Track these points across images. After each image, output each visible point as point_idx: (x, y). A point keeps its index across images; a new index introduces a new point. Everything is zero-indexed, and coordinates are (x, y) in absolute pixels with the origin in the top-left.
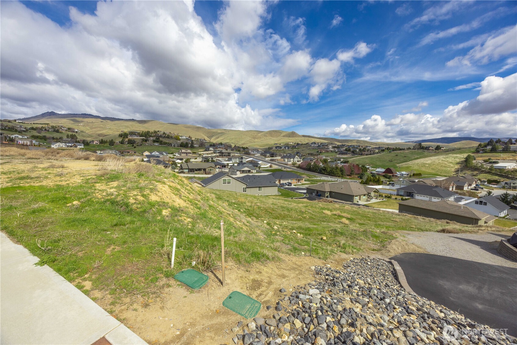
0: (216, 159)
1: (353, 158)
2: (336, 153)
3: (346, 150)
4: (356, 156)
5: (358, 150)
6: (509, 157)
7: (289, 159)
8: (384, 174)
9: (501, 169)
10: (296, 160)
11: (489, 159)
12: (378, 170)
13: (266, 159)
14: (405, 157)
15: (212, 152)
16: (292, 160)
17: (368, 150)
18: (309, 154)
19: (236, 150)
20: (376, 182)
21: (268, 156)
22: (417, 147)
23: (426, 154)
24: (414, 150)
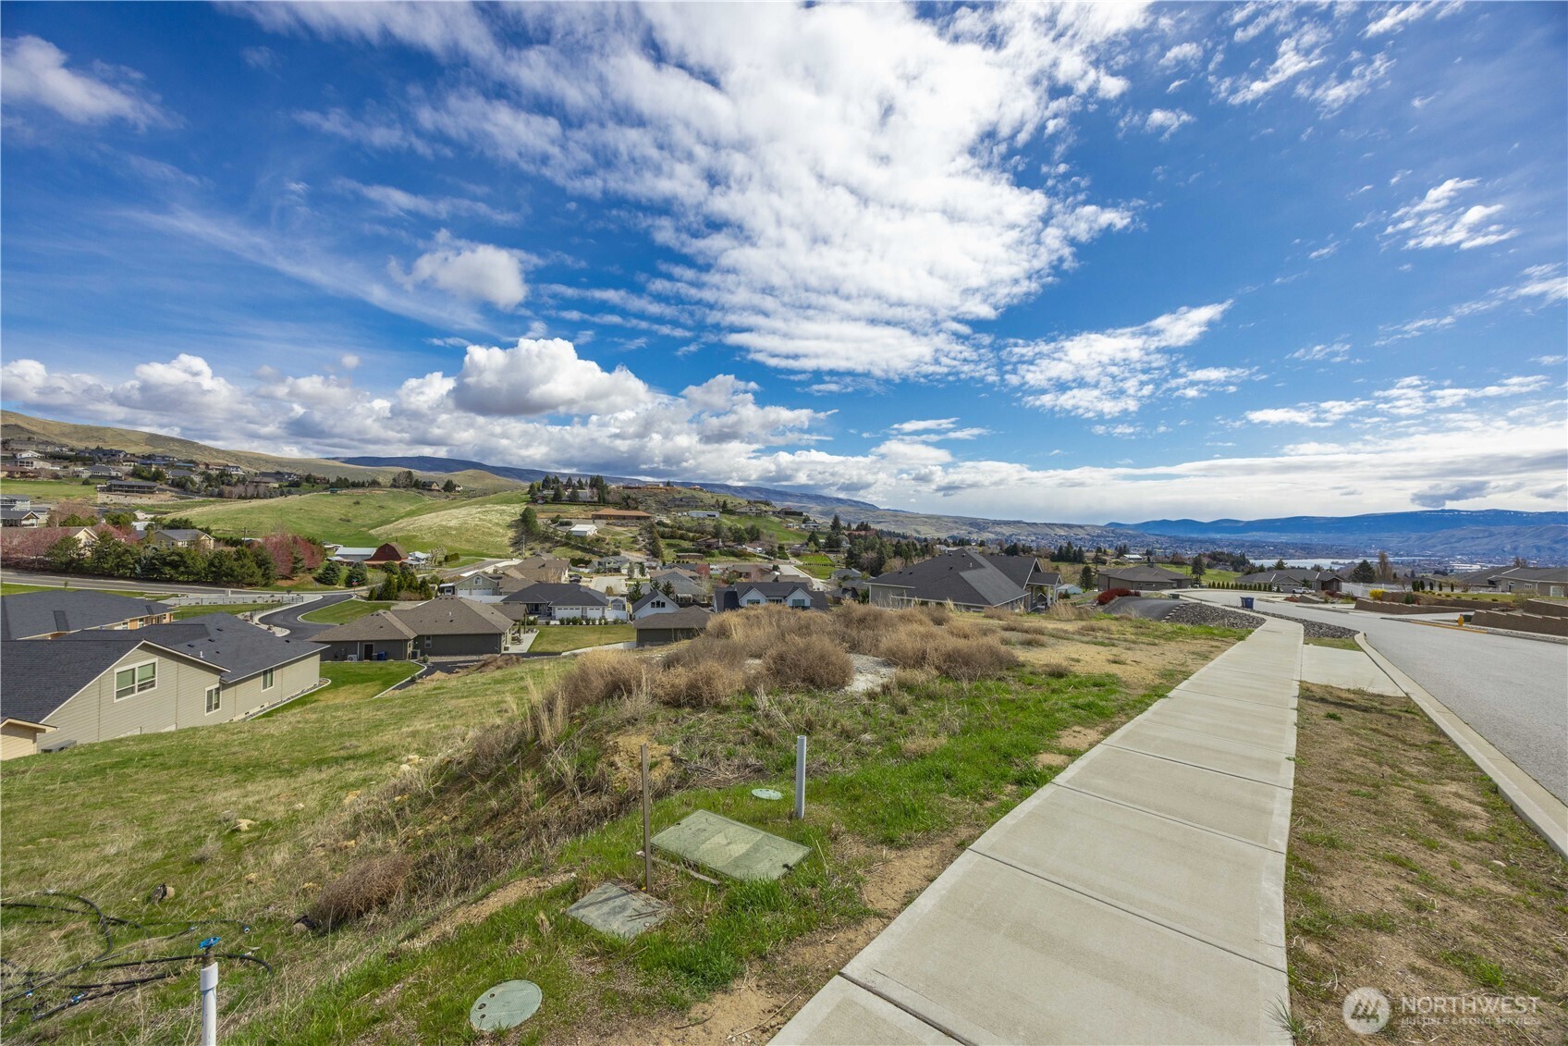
1: (191, 506)
3: (137, 474)
5: (197, 479)
6: (581, 513)
9: (582, 537)
11: (558, 517)
12: (343, 550)
14: (382, 507)
20: (416, 588)
22: (402, 481)
23: (427, 499)
24: (395, 490)
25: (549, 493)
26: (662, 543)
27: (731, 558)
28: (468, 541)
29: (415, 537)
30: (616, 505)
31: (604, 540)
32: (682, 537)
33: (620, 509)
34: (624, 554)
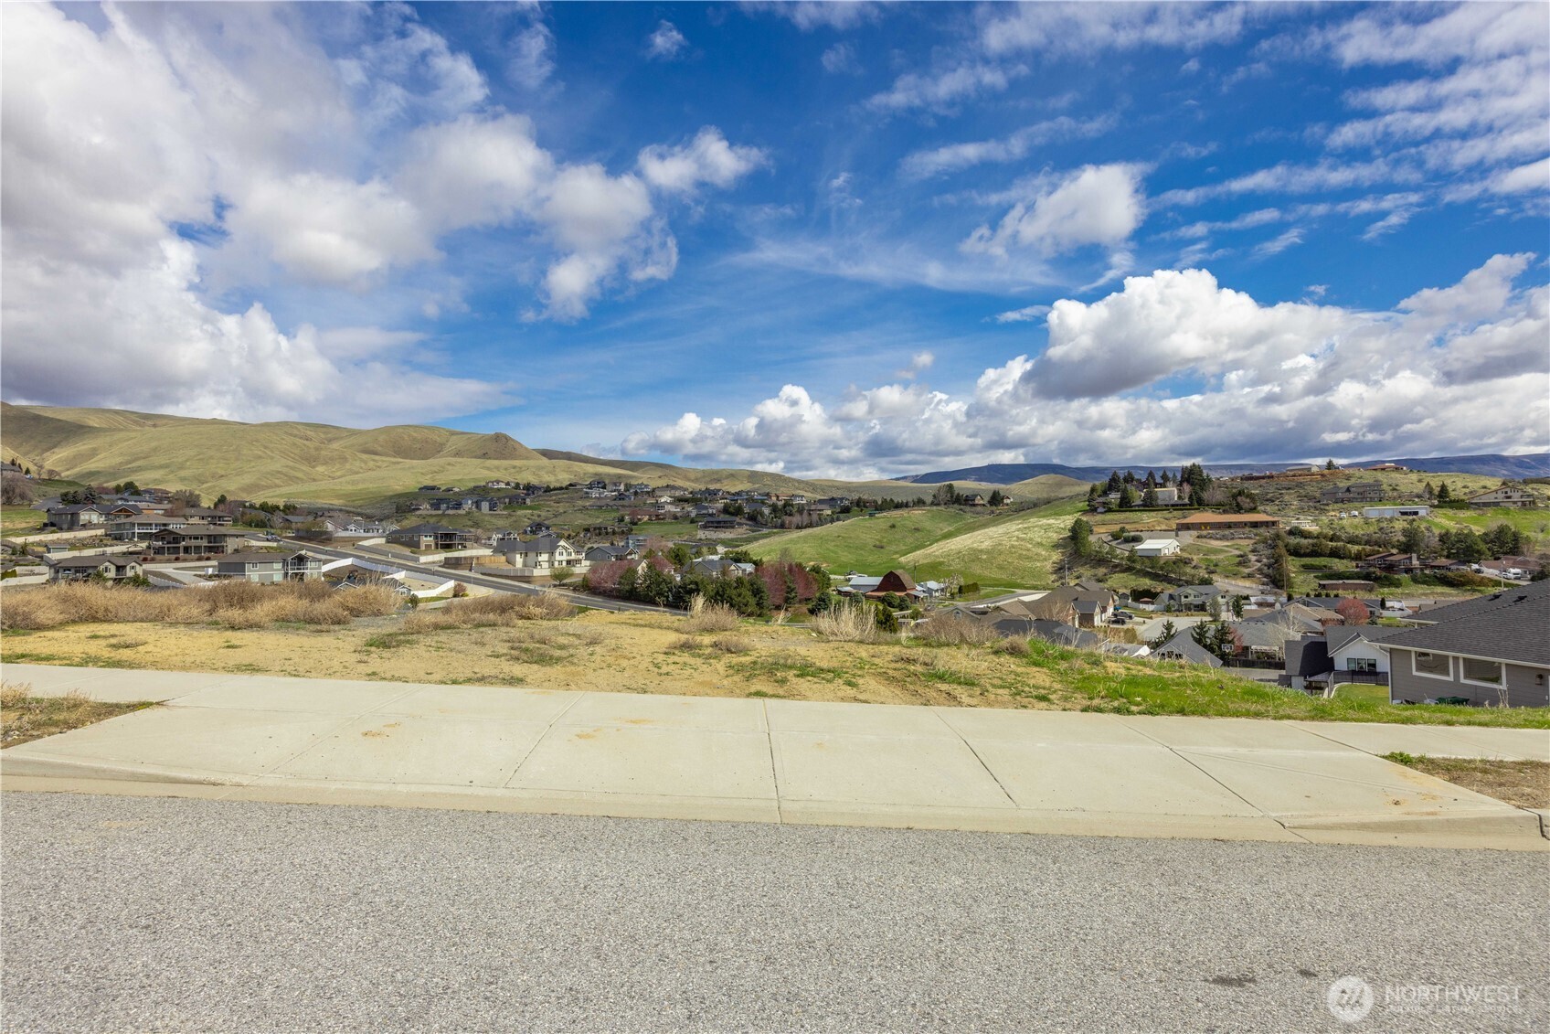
0: (145, 572)
1: (756, 539)
2: (692, 521)
3: (726, 510)
4: (765, 531)
5: (766, 511)
6: (1159, 523)
7: (532, 555)
8: (883, 594)
9: (1152, 558)
10: (561, 557)
11: (1123, 530)
12: (856, 579)
13: (423, 559)
14: (917, 530)
15: (100, 532)
16: (544, 557)
17: (801, 510)
18: (587, 530)
19: (235, 521)
21: (428, 547)
22: (943, 497)
23: (969, 518)
24: (935, 508)
25: (1114, 497)
26: (1292, 565)
27: (1439, 589)
28: (1000, 567)
29: (941, 563)
30: (1219, 507)
31: (1186, 562)
32: (1335, 554)
33: (1225, 512)
34: (1220, 582)
